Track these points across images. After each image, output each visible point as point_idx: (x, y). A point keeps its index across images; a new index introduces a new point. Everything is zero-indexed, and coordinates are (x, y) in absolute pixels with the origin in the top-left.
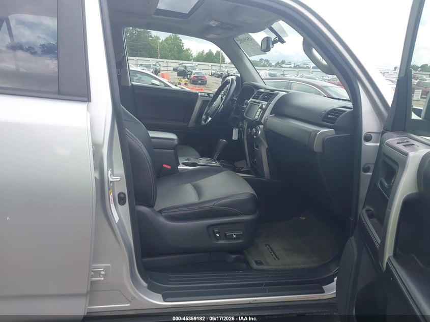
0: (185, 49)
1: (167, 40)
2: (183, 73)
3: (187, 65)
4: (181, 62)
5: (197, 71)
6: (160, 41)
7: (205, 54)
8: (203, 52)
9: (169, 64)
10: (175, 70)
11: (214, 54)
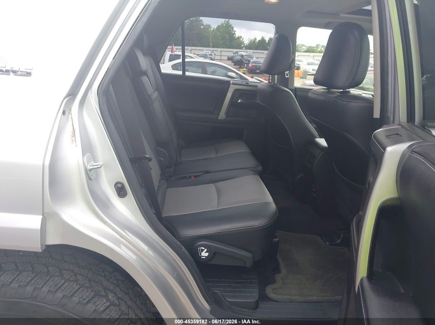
0: (237, 36)
1: (218, 27)
2: (239, 63)
3: (244, 54)
4: (235, 50)
5: (254, 59)
6: (212, 29)
7: (257, 41)
8: (255, 39)
9: (223, 53)
10: (230, 59)
11: (267, 41)
